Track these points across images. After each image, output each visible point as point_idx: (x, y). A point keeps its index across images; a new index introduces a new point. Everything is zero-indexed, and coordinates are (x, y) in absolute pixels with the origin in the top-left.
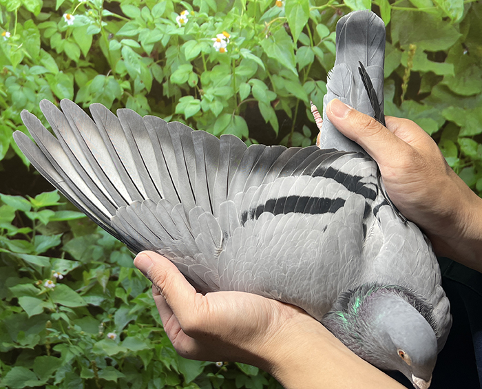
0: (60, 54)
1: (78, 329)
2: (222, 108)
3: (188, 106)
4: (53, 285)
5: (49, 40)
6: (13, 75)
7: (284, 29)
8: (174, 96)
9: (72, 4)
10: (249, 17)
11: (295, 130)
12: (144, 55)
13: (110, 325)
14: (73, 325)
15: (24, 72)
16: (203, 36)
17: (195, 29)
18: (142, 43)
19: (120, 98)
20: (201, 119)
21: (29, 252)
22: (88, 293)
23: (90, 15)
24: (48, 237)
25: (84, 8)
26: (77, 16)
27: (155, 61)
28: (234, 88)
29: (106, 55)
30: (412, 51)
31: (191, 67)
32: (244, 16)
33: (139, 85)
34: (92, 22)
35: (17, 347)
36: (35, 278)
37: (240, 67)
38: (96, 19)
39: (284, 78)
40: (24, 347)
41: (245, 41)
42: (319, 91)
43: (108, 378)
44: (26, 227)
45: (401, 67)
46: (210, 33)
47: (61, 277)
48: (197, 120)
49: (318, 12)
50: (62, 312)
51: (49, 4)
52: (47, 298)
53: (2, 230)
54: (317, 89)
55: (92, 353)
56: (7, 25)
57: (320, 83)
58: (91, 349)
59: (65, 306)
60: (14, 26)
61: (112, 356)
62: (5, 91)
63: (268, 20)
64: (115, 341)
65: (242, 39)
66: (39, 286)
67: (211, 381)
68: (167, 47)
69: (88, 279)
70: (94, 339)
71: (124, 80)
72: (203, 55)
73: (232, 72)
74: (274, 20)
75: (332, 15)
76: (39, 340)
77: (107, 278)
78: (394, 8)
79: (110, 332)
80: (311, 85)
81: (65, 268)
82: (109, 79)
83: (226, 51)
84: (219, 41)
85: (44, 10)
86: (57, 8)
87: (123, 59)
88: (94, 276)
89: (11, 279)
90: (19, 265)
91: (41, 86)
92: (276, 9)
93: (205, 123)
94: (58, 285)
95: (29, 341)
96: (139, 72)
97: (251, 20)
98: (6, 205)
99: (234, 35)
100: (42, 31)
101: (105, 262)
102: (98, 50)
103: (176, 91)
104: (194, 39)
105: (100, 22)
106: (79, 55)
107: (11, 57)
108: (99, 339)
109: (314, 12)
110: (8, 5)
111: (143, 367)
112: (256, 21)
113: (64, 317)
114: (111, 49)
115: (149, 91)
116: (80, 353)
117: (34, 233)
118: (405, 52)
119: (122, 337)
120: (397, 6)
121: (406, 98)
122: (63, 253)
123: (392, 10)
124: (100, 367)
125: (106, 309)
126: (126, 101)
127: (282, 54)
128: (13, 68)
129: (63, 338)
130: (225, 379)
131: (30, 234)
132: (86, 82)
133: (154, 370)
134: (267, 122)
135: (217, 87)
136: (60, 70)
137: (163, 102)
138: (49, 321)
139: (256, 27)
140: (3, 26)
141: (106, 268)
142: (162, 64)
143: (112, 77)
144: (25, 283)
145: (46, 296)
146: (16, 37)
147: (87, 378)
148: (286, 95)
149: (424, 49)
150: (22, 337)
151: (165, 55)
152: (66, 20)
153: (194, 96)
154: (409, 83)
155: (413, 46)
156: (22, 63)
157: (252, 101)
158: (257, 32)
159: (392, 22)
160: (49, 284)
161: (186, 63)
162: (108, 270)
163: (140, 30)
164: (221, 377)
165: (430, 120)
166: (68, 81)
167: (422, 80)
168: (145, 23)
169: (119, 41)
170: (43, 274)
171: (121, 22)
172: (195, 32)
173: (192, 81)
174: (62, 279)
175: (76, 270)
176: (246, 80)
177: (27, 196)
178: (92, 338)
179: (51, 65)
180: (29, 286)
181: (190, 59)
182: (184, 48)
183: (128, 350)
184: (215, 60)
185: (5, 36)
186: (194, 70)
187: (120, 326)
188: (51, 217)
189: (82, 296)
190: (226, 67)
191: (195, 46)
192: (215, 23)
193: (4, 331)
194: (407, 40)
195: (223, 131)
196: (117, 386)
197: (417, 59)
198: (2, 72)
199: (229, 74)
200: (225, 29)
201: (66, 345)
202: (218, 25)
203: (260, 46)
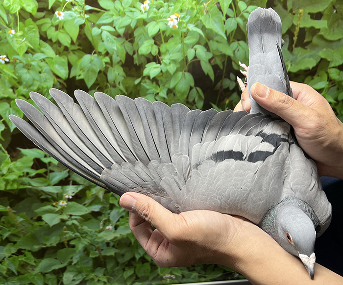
0: (56, 42)
1: (86, 228)
2: (175, 68)
3: (152, 70)
4: (65, 203)
5: (45, 33)
6: (21, 62)
7: (217, 7)
8: (142, 64)
9: (61, 3)
10: (192, 1)
11: (225, 77)
12: (118, 36)
13: (108, 221)
14: (82, 226)
15: (29, 59)
16: (160, 18)
17: (155, 13)
18: (116, 28)
19: (103, 70)
20: (161, 78)
21: (46, 185)
22: (91, 204)
23: (76, 11)
24: (59, 173)
25: (71, 6)
26: (66, 12)
27: (127, 39)
28: (184, 53)
29: (90, 39)
30: (300, 14)
31: (153, 41)
33: (116, 59)
34: (77, 16)
35: (44, 246)
36: (52, 201)
37: (188, 37)
38: (80, 13)
39: (217, 42)
40: (49, 246)
41: (190, 18)
42: (240, 48)
43: (108, 254)
44: (42, 168)
45: (293, 26)
46: (165, 15)
47: (71, 197)
48: (159, 79)
50: (73, 219)
51: (43, 5)
52: (62, 213)
53: (25, 174)
54: (239, 47)
55: (97, 241)
56: (12, 24)
57: (242, 43)
58: (96, 238)
59: (75, 216)
60: (17, 25)
61: (110, 240)
62: (15, 75)
63: (206, 1)
64: (111, 231)
65: (188, 17)
66: (56, 206)
68: (135, 29)
69: (90, 195)
71: (105, 56)
72: (161, 31)
73: (182, 42)
74: (210, 1)
76: (59, 239)
77: (103, 192)
79: (108, 226)
80: (235, 45)
81: (73, 191)
82: (94, 57)
83: (177, 27)
84: (172, 20)
85: (40, 10)
86: (50, 8)
87: (103, 41)
88: (94, 193)
89: (35, 204)
90: (40, 195)
91: (43, 68)
93: (164, 80)
94: (70, 203)
95: (53, 241)
96: (116, 49)
97: (194, 2)
98: (26, 156)
99: (182, 15)
100: (39, 27)
102: (84, 36)
103: (143, 60)
104: (154, 20)
105: (84, 15)
106: (70, 42)
107: (18, 49)
108: (100, 231)
110: (11, 8)
111: (131, 243)
112: (198, 3)
113: (75, 222)
114: (93, 34)
115: (123, 61)
117: (49, 172)
118: (296, 15)
119: (116, 227)
121: (296, 46)
122: (71, 182)
124: (102, 248)
125: (104, 212)
126: (107, 71)
127: (215, 25)
128: (20, 57)
129: (76, 235)
131: (46, 173)
132: (77, 61)
134: (206, 74)
135: (172, 54)
136: (56, 55)
137: (134, 69)
138: (65, 227)
139: (198, 7)
140: (8, 26)
142: (132, 42)
143: (96, 55)
144: (45, 206)
145: (61, 212)
146: (20, 33)
147: (94, 256)
148: (219, 54)
149: (308, 12)
150: (47, 240)
151: (134, 35)
152: (58, 16)
153: (156, 62)
154: (298, 36)
155: (301, 11)
156: (27, 52)
157: (197, 61)
158: (199, 11)
160: (62, 203)
161: (149, 38)
165: (311, 59)
166: (63, 62)
167: (307, 33)
168: (118, 12)
169: (99, 28)
171: (100, 14)
172: (155, 16)
173: (154, 51)
174: (72, 199)
175: (81, 191)
176: (192, 46)
178: (96, 232)
179: (49, 51)
180: (49, 207)
181: (152, 36)
182: (147, 28)
183: (121, 235)
184: (170, 34)
185: (11, 33)
186: (155, 43)
187: (114, 222)
189: (87, 206)
190: (177, 38)
191: (155, 26)
192: (169, 7)
193: (34, 238)
194: (297, 7)
195: (177, 84)
196: (114, 258)
197: (304, 19)
198: (11, 61)
199: (180, 43)
200: (176, 11)
201: (78, 239)
202: (171, 8)
203: (201, 21)
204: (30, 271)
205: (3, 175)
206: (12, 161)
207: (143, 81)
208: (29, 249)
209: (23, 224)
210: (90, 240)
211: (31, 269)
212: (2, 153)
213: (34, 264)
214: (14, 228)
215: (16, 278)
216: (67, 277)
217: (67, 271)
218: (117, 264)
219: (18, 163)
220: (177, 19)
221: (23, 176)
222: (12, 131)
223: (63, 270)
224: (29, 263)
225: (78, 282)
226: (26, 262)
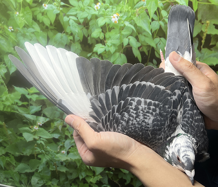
0: (41, 23)
1: (48, 148)
2: (115, 50)
4: (37, 128)
5: (36, 16)
6: (20, 32)
7: (145, 12)
8: (93, 44)
10: (129, 6)
11: (149, 61)
12: (79, 24)
13: (62, 147)
14: (46, 146)
15: (25, 31)
16: (107, 15)
17: (103, 11)
18: (79, 18)
19: (68, 44)
20: (105, 55)
21: (27, 113)
22: (53, 132)
23: (55, 5)
24: (36, 107)
25: (52, 1)
26: (49, 5)
27: (84, 26)
28: (121, 41)
29: (62, 23)
30: (207, 24)
31: (101, 30)
32: (126, 5)
33: (77, 38)
34: (56, 8)
35: (22, 154)
36: (30, 125)
37: (124, 30)
38: (57, 6)
39: (145, 36)
40: (25, 155)
41: (126, 18)
42: (161, 43)
43: (62, 171)
44: (26, 101)
45: (202, 32)
46: (110, 13)
47: (41, 125)
48: (103, 55)
49: (162, 4)
50: (41, 140)
52: (35, 134)
53: (15, 103)
54: (160, 42)
55: (55, 159)
56: (18, 9)
57: (162, 39)
58: (54, 157)
59: (43, 138)
60: (20, 9)
61: (63, 161)
62: (16, 40)
63: (138, 8)
64: (65, 154)
65: (125, 17)
66: (32, 128)
67: (107, 174)
68: (90, 20)
69: (53, 126)
70: (56, 153)
71: (70, 36)
72: (107, 24)
73: (120, 33)
74: (141, 8)
75: (169, 6)
76: (32, 152)
77: (62, 126)
78: (200, 3)
79: (63, 150)
80: (157, 40)
81: (43, 121)
82: (63, 35)
83: (117, 22)
84: (114, 18)
85: (34, 2)
86: (40, 1)
87: (70, 26)
88: (56, 125)
89: (19, 125)
90: (23, 119)
91: (33, 38)
92: (142, 3)
93: (107, 56)
94: (40, 128)
95: (27, 152)
96: (77, 32)
97: (130, 8)
98: (17, 91)
99: (121, 15)
100: (33, 12)
101: (61, 119)
102: (58, 21)
103: (94, 41)
104: (103, 16)
105: (60, 8)
106: (49, 24)
107: (19, 24)
108: (58, 153)
109: (160, 4)
111: (77, 166)
112: (132, 8)
113: (43, 143)
114: (64, 21)
115: (81, 41)
116: (49, 159)
118: (204, 24)
119: (68, 153)
120: (201, 2)
121: (204, 47)
122: (42, 114)
123: (198, 4)
124: (58, 165)
125: (61, 140)
126: (71, 45)
127: (144, 24)
128: (20, 29)
129: (42, 152)
130: (114, 174)
131: (28, 105)
132: (53, 36)
133: (82, 168)
134: (136, 57)
135: (113, 39)
136: (41, 30)
137: (88, 46)
138: (36, 144)
139: (132, 11)
140: (15, 9)
141: (61, 122)
142: (88, 28)
143: (65, 34)
144: (25, 127)
145: (35, 133)
146: (21, 15)
147: (52, 170)
148: (146, 44)
149: (213, 23)
150: (24, 151)
151: (89, 24)
152: (44, 7)
153: (102, 44)
154: (205, 40)
155: (208, 22)
156: (24, 27)
157: (129, 47)
158: (133, 13)
159: (198, 10)
160: (36, 128)
161: (99, 28)
162: (62, 122)
163: (78, 12)
164: (112, 173)
165: (215, 58)
166: (45, 36)
167: (212, 38)
168: (80, 9)
169: (68, 17)
170: (33, 123)
171: (69, 8)
172: (103, 13)
173: (101, 37)
174: (42, 126)
175: (48, 122)
176: (127, 36)
177: (26, 88)
178: (54, 152)
179: (37, 28)
180: (27, 128)
181: (100, 26)
182: (98, 21)
183: (71, 159)
184: (113, 27)
185: (16, 14)
186: (102, 31)
187: (67, 149)
188: (37, 98)
189: (51, 133)
190: (117, 30)
191: (103, 20)
192: (113, 9)
193: (16, 147)
194: (205, 19)
195: (115, 61)
196: (65, 174)
197: (210, 28)
198: (15, 31)
199: (119, 33)
200: (117, 12)
201: (43, 155)
202: (114, 10)
203: (134, 20)
204: (12, 169)
205: (3, 101)
206: (9, 93)
207: (93, 55)
208: (13, 154)
209: (11, 136)
210: (51, 158)
211: (12, 168)
212: (4, 87)
213: (15, 165)
214: (5, 137)
215: (3, 171)
216: (34, 180)
217: (34, 175)
218: (67, 179)
219: (12, 95)
220: (118, 17)
221: (14, 104)
222: (11, 74)
223: (32, 174)
224: (12, 163)
225: (40, 185)
226: (10, 162)
